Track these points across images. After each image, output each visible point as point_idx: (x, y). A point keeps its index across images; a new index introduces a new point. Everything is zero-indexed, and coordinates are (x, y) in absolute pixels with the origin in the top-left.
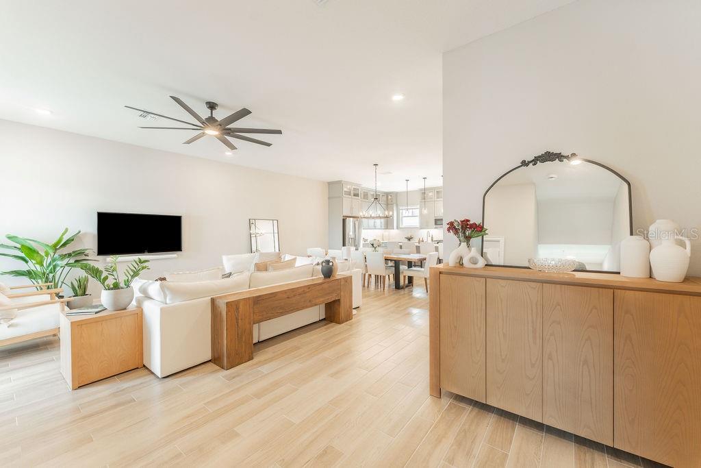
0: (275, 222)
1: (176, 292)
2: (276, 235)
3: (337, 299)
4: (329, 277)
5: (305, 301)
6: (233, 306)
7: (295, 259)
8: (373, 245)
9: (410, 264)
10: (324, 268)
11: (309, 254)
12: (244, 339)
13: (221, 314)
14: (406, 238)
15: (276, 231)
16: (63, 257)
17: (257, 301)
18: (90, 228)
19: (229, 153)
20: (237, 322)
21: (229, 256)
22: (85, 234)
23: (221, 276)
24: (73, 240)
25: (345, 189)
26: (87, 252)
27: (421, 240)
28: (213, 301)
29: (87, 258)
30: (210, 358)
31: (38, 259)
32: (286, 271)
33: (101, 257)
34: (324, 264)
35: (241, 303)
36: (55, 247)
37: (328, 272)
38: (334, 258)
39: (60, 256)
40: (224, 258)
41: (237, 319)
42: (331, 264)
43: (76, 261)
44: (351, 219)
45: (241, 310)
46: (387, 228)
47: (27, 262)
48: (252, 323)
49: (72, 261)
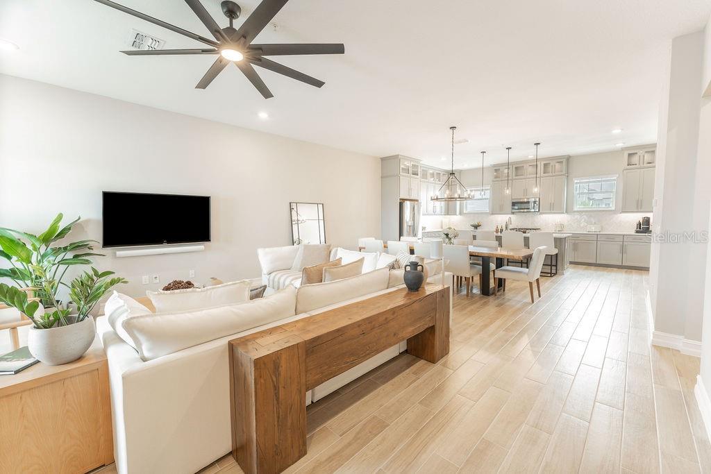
0: (320, 206)
1: (159, 337)
2: (322, 222)
3: (430, 325)
4: (417, 290)
5: (387, 336)
6: (267, 365)
7: (362, 260)
8: (447, 235)
9: (500, 262)
10: (410, 276)
11: (360, 245)
12: (289, 424)
13: (245, 379)
14: (473, 226)
15: (321, 217)
16: (57, 251)
17: (311, 348)
18: (94, 213)
19: (263, 114)
20: (277, 395)
21: (267, 250)
22: (88, 221)
23: (247, 294)
24: (70, 229)
25: (402, 166)
26: (91, 244)
27: (499, 228)
28: (232, 347)
29: (91, 252)
30: (231, 450)
31: (24, 255)
32: (353, 281)
33: (109, 250)
34: (408, 268)
35: (284, 357)
36: (46, 239)
37: (415, 281)
38: (422, 259)
39: (53, 250)
40: (261, 252)
41: (276, 388)
42: (419, 268)
43: (76, 256)
44: (408, 202)
45: (283, 370)
46: (448, 214)
47: (9, 258)
48: (304, 388)
49: (70, 255)
